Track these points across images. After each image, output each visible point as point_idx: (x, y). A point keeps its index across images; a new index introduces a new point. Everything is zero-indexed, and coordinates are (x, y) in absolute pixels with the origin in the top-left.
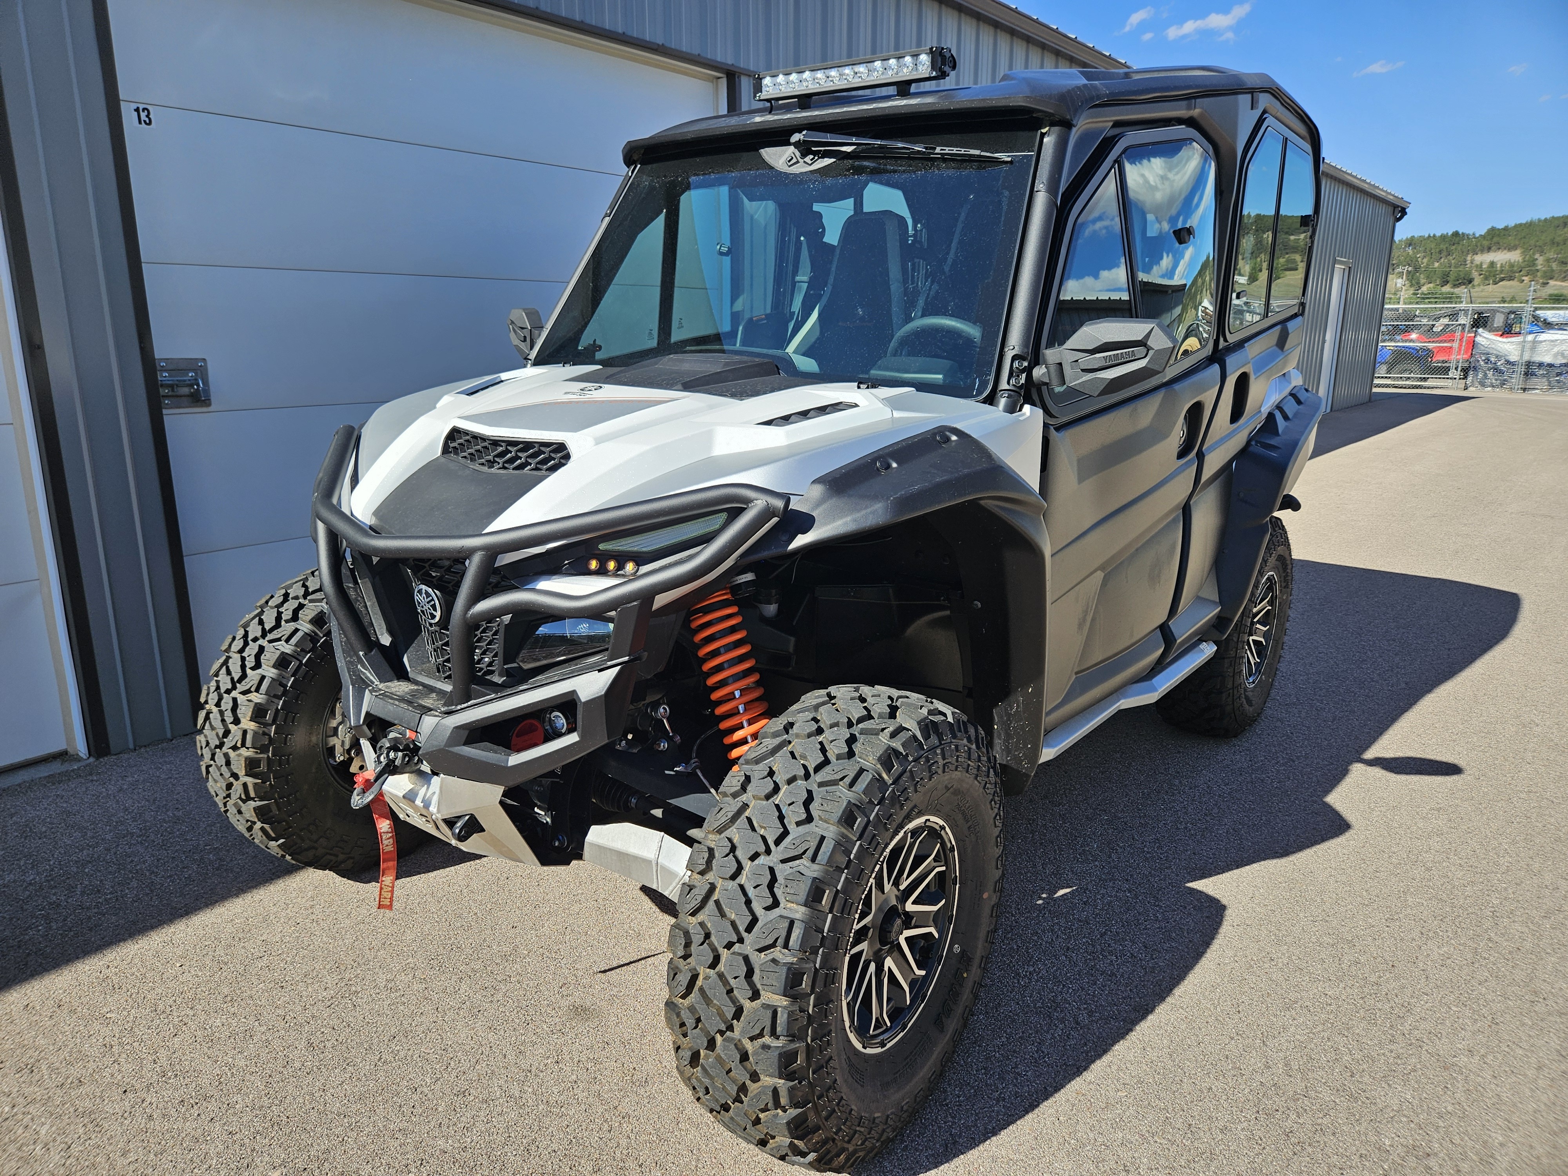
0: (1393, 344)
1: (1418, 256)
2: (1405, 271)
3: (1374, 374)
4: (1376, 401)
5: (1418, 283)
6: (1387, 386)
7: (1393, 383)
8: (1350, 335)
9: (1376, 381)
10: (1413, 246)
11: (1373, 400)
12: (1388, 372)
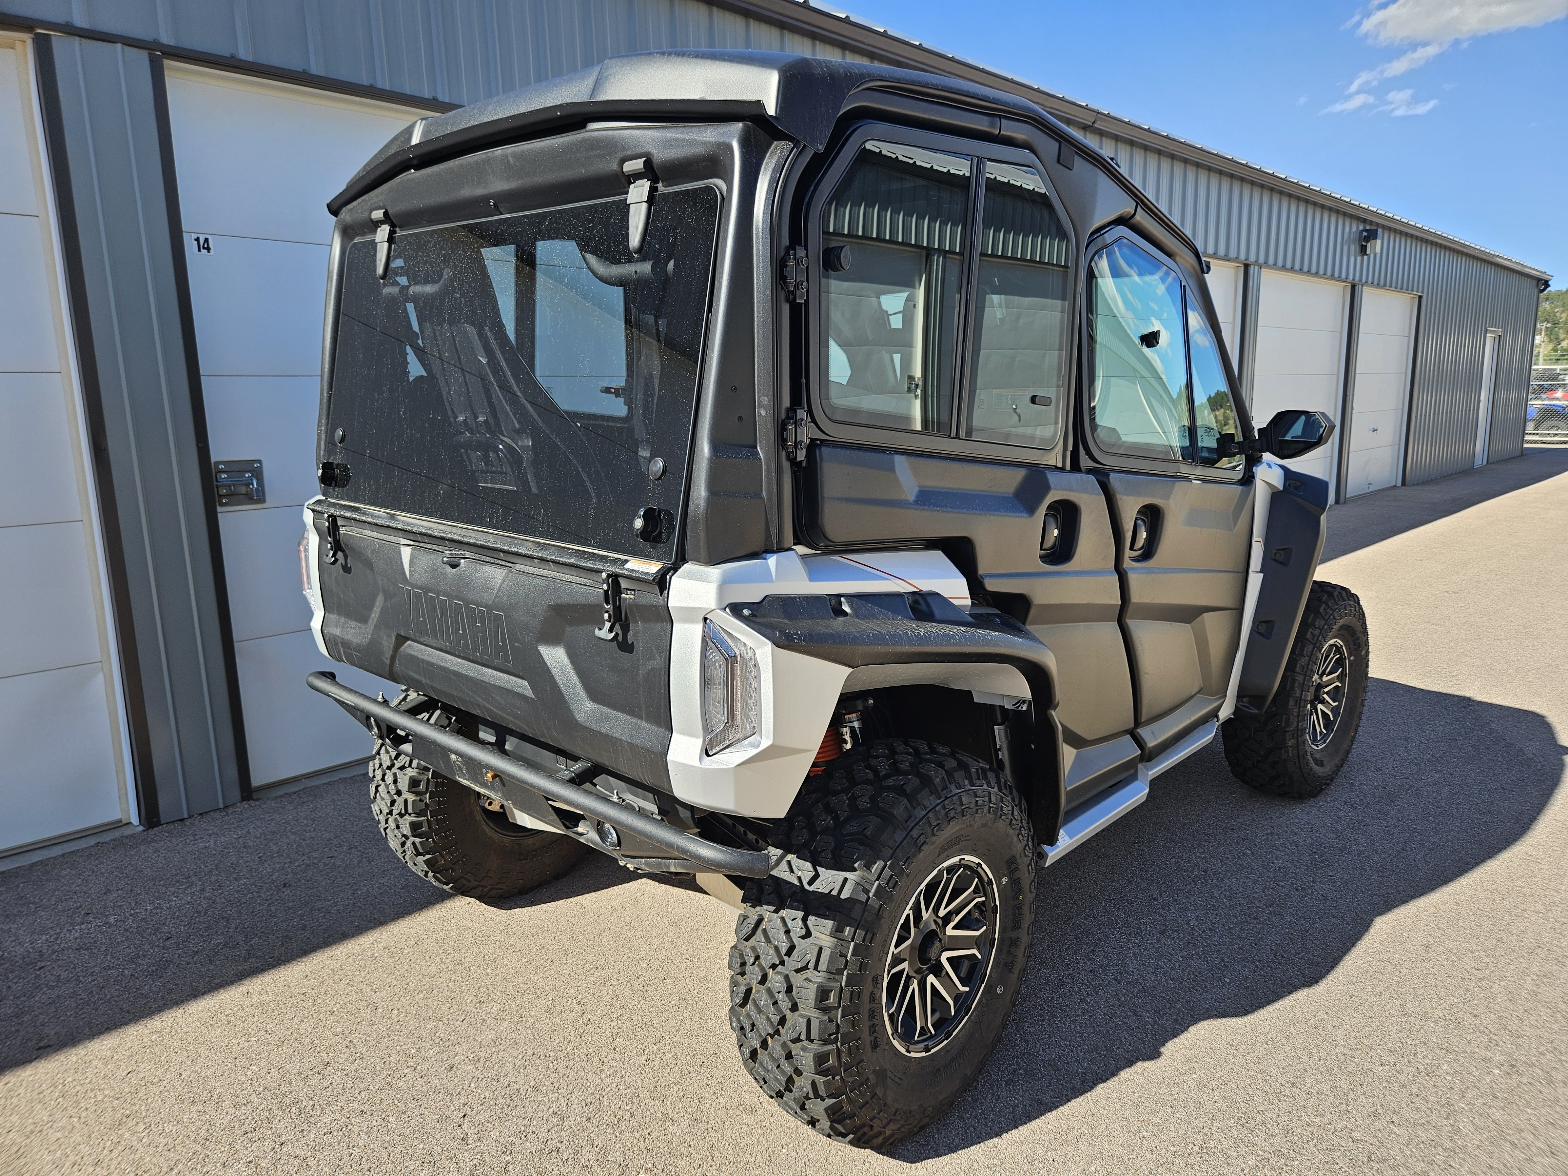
0: (1540, 402)
1: (1556, 310)
2: (1543, 328)
3: (1524, 430)
4: (1526, 455)
5: (1557, 339)
6: (1535, 442)
7: (1541, 439)
8: (1503, 395)
9: (1527, 438)
10: (1550, 301)
11: (1525, 455)
12: (1536, 428)
